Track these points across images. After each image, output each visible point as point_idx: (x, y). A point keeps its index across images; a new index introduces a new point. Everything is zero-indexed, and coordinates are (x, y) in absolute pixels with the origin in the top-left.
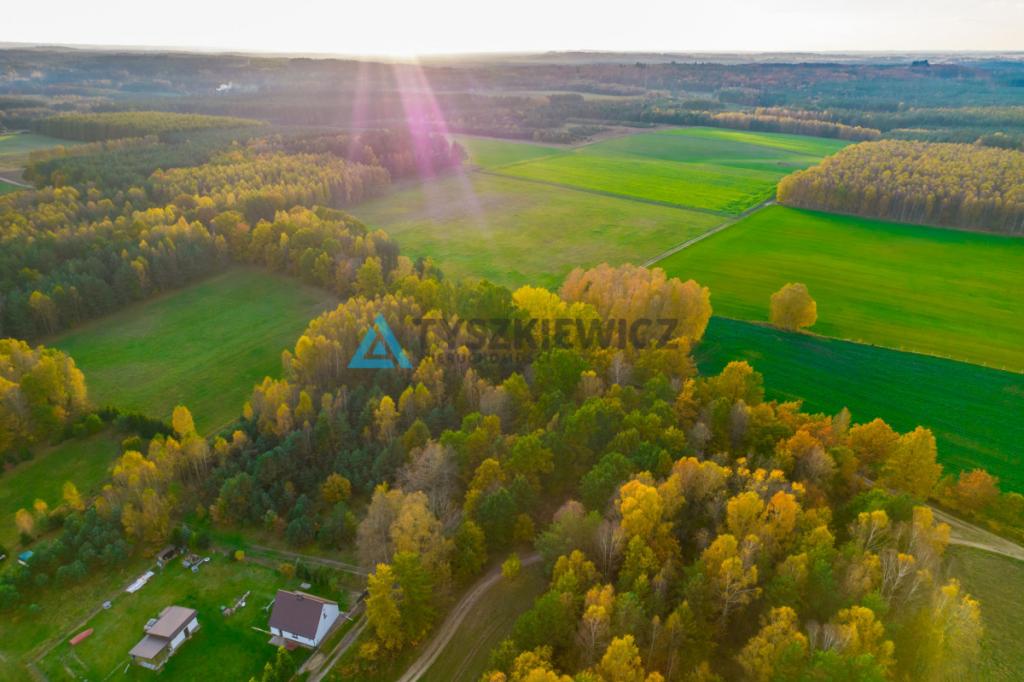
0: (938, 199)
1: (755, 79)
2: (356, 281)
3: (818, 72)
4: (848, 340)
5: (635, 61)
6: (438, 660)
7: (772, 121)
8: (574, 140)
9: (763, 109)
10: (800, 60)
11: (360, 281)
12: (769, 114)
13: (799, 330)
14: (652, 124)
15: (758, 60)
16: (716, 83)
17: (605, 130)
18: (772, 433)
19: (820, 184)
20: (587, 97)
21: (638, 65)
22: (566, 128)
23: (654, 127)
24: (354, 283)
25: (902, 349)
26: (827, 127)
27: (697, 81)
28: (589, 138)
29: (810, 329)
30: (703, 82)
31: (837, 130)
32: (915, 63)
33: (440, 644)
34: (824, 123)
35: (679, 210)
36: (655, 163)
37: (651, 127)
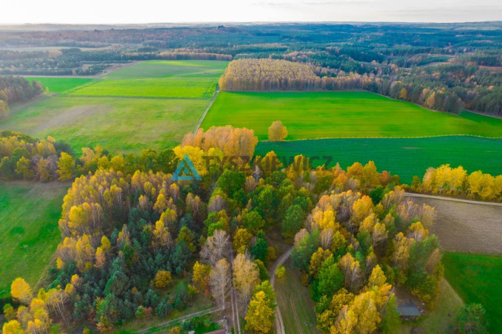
0: (280, 80)
1: (159, 36)
2: (59, 169)
3: (183, 30)
4: (299, 140)
5: (93, 29)
6: (285, 325)
7: (186, 54)
8: (98, 73)
9: (178, 49)
10: (170, 26)
11: (61, 168)
12: (181, 51)
13: (281, 140)
14: (130, 61)
15: (149, 27)
16: (141, 39)
17: (109, 66)
18: (327, 179)
19: (237, 80)
20: (83, 49)
21: (96, 31)
22: (86, 67)
23: (131, 62)
24: (58, 170)
25: (317, 139)
26: (210, 55)
27: (131, 38)
28: (104, 71)
29: (285, 139)
30: (134, 39)
31: (215, 56)
32: (219, 27)
33: (279, 319)
34: (208, 54)
35: (183, 100)
36: (150, 80)
37: (130, 62)
